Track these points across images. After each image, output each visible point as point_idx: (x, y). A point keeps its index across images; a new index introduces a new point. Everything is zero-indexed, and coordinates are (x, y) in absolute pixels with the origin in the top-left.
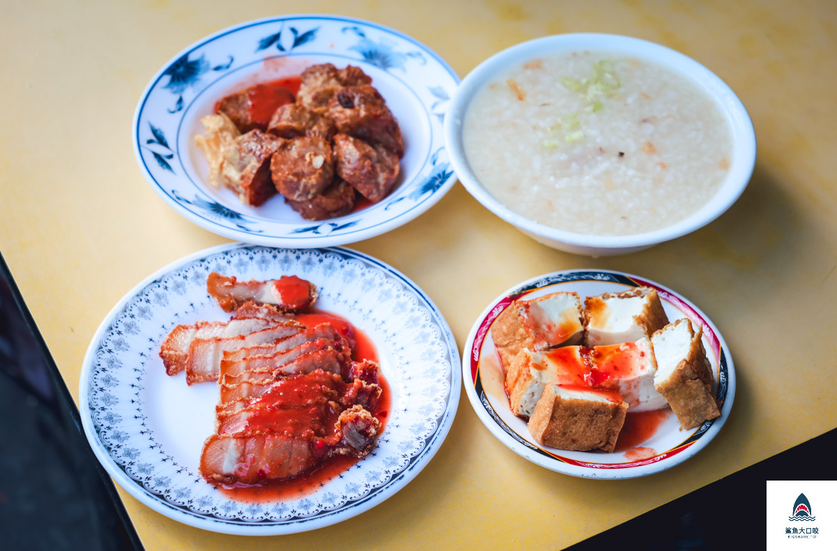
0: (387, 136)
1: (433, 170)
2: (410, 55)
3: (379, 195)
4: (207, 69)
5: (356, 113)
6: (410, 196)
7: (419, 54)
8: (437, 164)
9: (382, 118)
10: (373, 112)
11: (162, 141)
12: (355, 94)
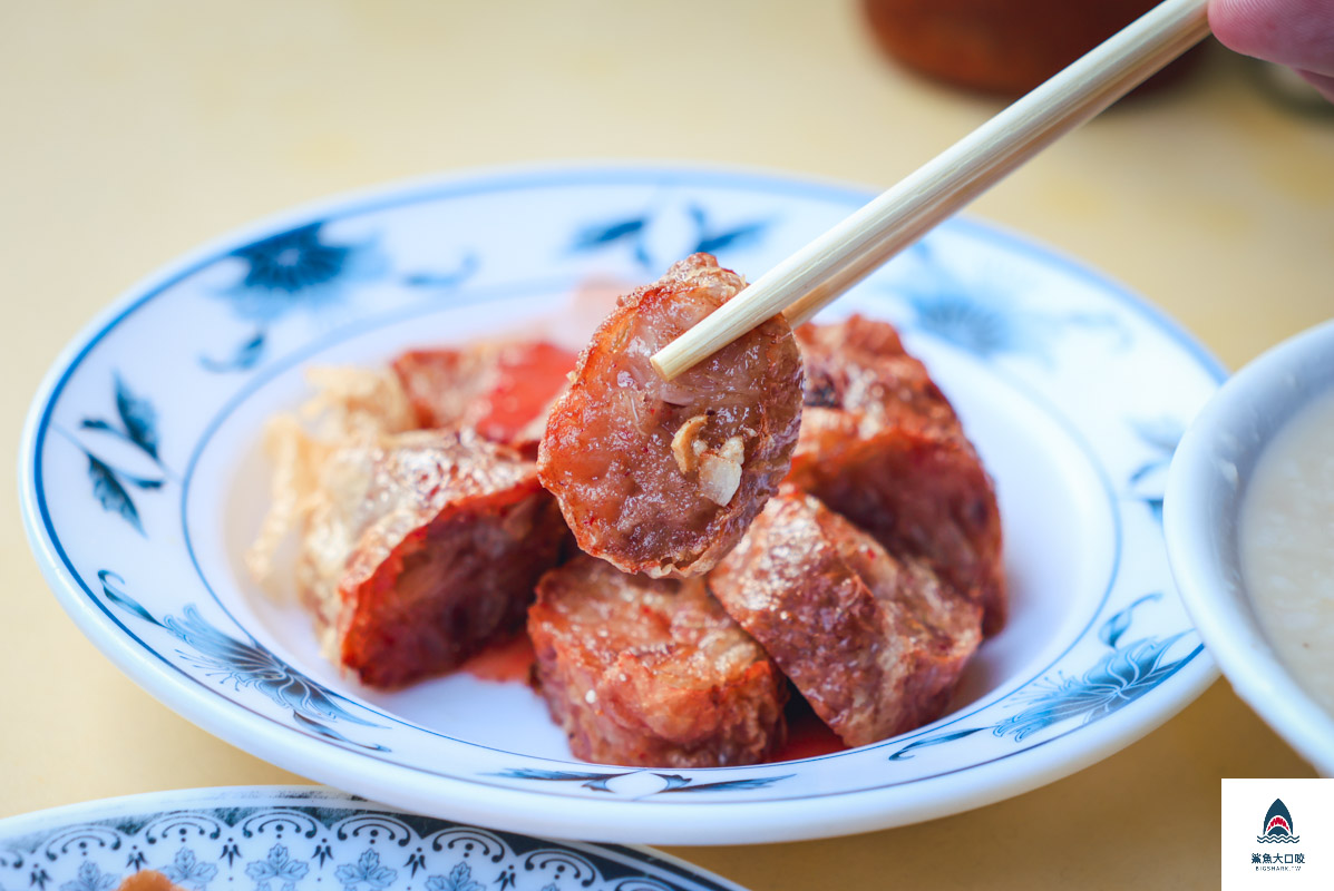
0: (949, 531)
1: (1107, 660)
2: (1080, 320)
3: (874, 720)
4: (380, 272)
5: (848, 423)
6: (1000, 730)
7: (1110, 321)
8: (1122, 643)
9: (940, 456)
10: (911, 427)
11: (138, 433)
12: (853, 372)
